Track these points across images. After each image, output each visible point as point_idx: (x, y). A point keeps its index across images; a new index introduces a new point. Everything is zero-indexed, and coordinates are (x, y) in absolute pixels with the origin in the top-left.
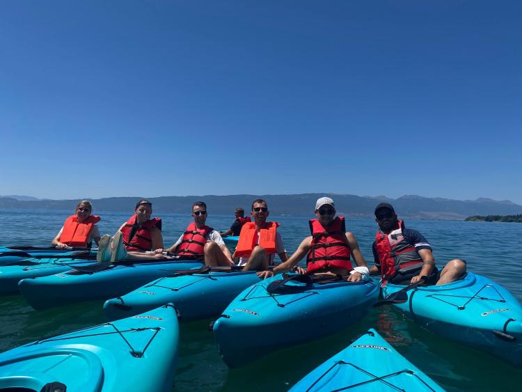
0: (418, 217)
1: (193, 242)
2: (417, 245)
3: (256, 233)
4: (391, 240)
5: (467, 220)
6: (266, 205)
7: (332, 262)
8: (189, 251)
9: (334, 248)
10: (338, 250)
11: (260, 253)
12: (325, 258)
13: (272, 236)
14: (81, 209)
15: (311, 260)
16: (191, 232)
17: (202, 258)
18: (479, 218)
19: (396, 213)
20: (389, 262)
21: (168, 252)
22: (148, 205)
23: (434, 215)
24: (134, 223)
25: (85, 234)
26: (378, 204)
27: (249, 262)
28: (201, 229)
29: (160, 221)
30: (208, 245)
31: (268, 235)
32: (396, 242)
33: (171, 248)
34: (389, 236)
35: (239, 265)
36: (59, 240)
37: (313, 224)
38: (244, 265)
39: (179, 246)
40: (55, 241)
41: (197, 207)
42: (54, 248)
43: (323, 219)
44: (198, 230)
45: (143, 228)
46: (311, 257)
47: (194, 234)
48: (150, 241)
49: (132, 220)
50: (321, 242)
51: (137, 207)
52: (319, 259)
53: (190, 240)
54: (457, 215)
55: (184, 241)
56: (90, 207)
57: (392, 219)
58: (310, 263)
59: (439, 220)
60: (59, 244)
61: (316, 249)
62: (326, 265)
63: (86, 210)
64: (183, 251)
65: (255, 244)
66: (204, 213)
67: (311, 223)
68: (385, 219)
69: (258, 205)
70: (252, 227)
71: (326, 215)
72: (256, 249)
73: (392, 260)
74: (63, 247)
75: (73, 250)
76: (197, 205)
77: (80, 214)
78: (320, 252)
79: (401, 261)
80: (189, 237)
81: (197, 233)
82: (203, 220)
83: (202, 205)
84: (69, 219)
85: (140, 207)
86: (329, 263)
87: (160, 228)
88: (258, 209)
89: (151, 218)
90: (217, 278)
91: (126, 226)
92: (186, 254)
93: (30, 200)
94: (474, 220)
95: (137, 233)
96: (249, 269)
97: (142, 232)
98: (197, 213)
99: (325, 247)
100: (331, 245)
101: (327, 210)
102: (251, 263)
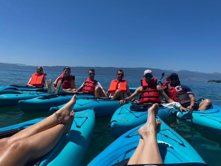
0: (186, 79)
1: (89, 86)
2: (188, 92)
3: (118, 84)
4: (176, 90)
5: (209, 82)
6: (123, 73)
7: (151, 99)
8: (87, 90)
9: (152, 92)
10: (154, 93)
11: (119, 92)
12: (148, 97)
13: (125, 85)
14: (38, 70)
15: (142, 98)
16: (88, 82)
17: (93, 93)
18: (214, 81)
19: (179, 78)
20: (176, 99)
21: (78, 90)
22: (69, 69)
23: (194, 79)
24: (63, 77)
25: (41, 80)
26: (171, 73)
27: (114, 96)
28: (92, 81)
29: (74, 77)
30: (97, 88)
31: (123, 85)
32: (179, 91)
33: (79, 89)
34: (176, 88)
35: (109, 97)
36: (30, 83)
37: (143, 81)
38: (112, 97)
39: (82, 88)
40: (28, 84)
41: (91, 71)
42: (27, 87)
43: (147, 79)
44: (91, 81)
45: (67, 79)
46: (142, 96)
47: (89, 83)
48: (70, 85)
49: (62, 75)
50: (147, 90)
51: (64, 70)
52: (146, 97)
53: (88, 86)
54: (204, 79)
55: (84, 86)
56: (42, 69)
57: (177, 81)
58: (141, 99)
59: (196, 81)
60: (29, 85)
61: (144, 93)
62: (149, 100)
63: (40, 70)
64: (84, 90)
65: (117, 88)
66: (94, 74)
67: (141, 81)
68: (174, 80)
69: (119, 72)
70: (116, 81)
71: (148, 78)
72: (117, 90)
73: (177, 98)
74: (31, 86)
75: (36, 88)
76: (91, 70)
77: (38, 72)
78: (146, 94)
79: (181, 99)
80: (87, 84)
81: (91, 83)
82: (93, 77)
83: (93, 70)
84: (34, 75)
85: (65, 70)
86: (150, 99)
87: (74, 80)
88: (119, 74)
89: (70, 75)
90: (100, 102)
91: (59, 78)
92: (86, 92)
93: (23, 65)
94: (212, 82)
95: (64, 81)
96: (114, 99)
97: (66, 81)
98: (91, 74)
99: (148, 92)
100: (151, 91)
101: (148, 76)
102: (115, 96)
